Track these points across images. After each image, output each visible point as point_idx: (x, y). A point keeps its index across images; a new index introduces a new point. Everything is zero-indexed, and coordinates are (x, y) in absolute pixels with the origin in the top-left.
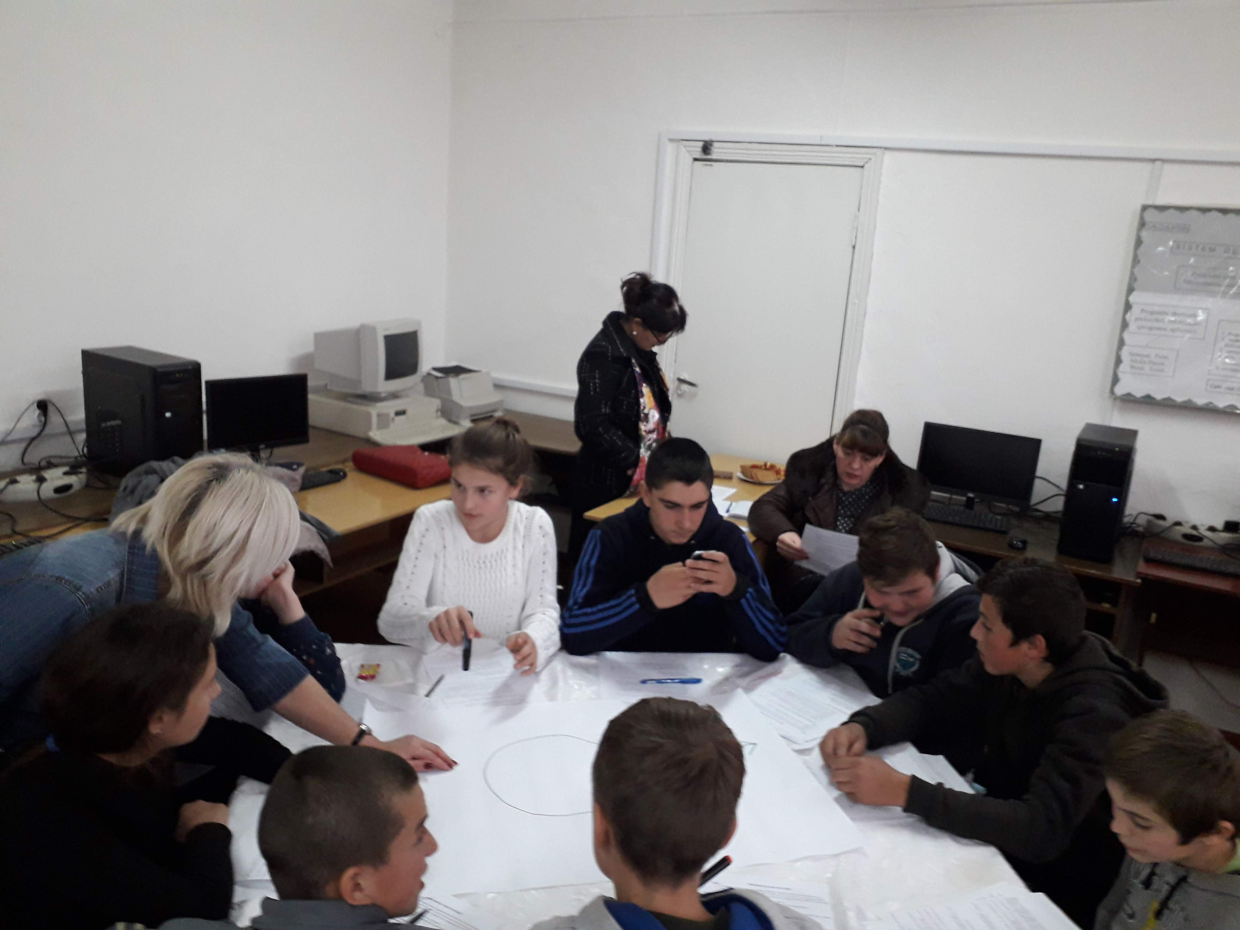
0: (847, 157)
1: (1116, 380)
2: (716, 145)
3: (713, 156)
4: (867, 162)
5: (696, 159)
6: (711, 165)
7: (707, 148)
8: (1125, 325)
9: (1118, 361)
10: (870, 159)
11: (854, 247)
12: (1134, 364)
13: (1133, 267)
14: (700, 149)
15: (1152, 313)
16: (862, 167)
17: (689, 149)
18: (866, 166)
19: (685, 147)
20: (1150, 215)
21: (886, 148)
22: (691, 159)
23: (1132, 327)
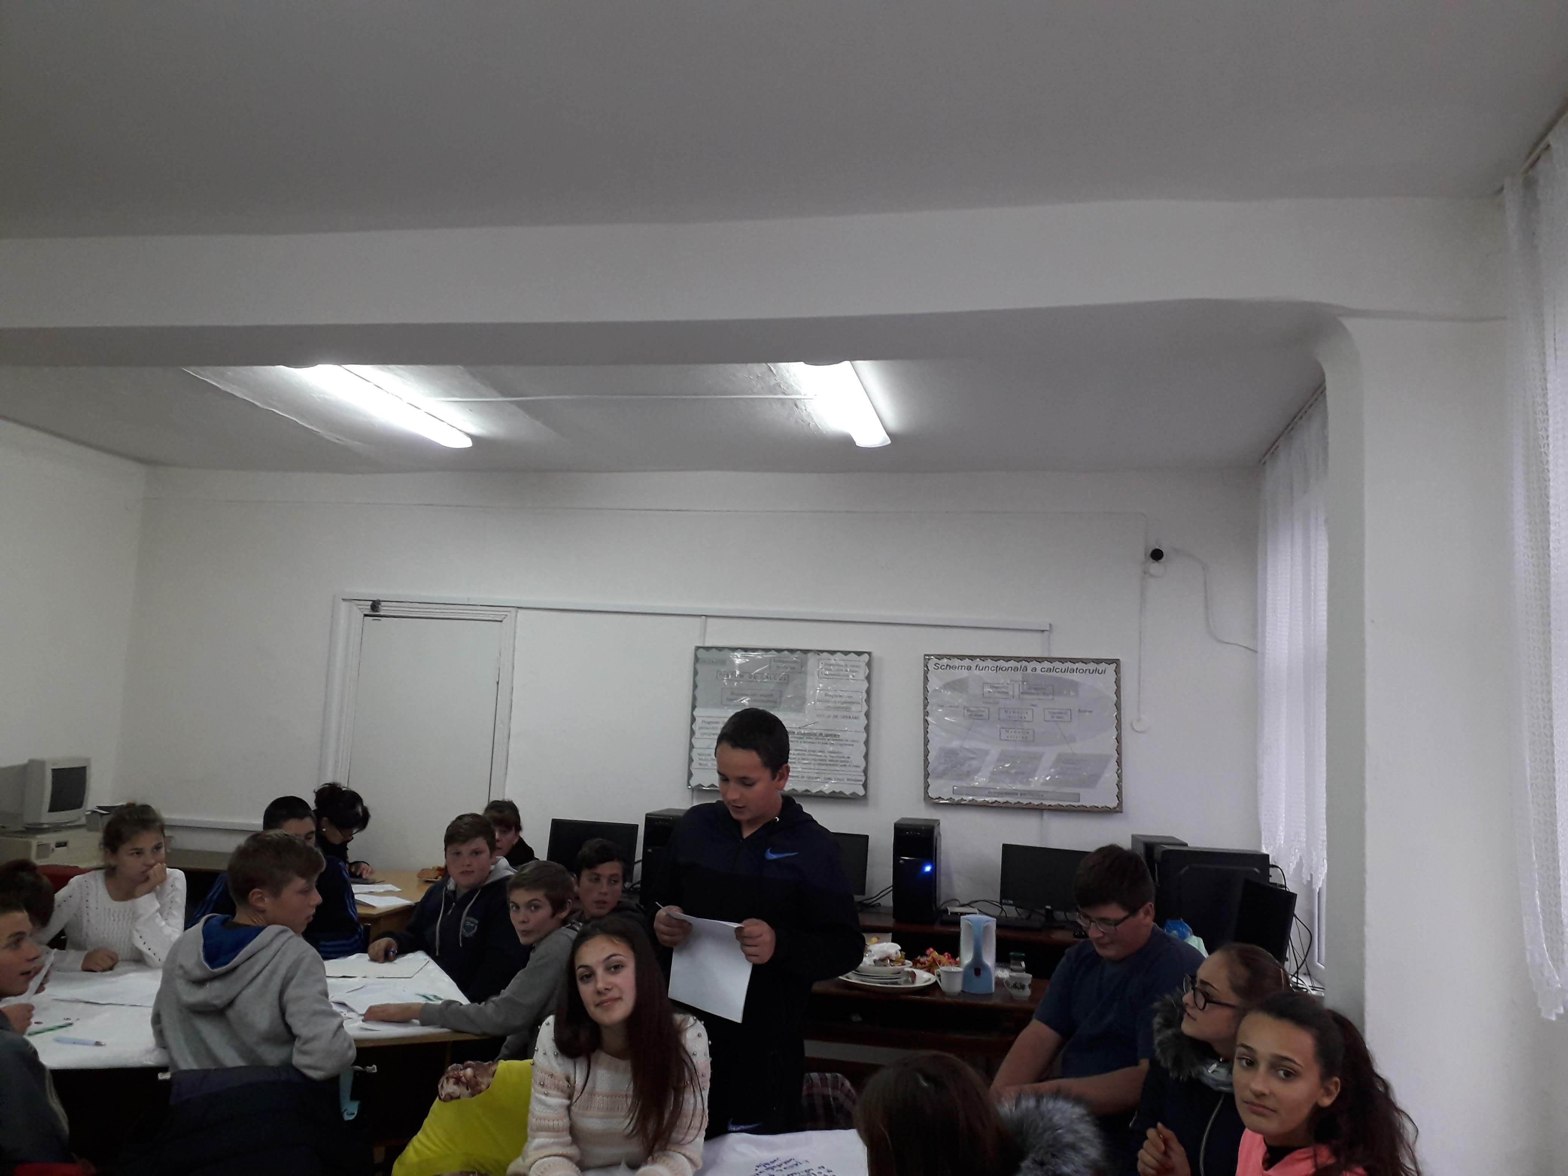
0: (489, 614)
1: (690, 775)
2: (383, 604)
3: (382, 613)
4: (504, 618)
5: (366, 615)
6: (380, 620)
7: (375, 605)
8: (692, 733)
9: (691, 760)
10: (507, 615)
11: (498, 683)
12: (701, 762)
13: (694, 691)
14: (369, 607)
15: (709, 723)
16: (501, 621)
17: (360, 607)
18: (504, 621)
19: (357, 605)
20: (702, 654)
21: (518, 608)
22: (363, 615)
23: (697, 734)
